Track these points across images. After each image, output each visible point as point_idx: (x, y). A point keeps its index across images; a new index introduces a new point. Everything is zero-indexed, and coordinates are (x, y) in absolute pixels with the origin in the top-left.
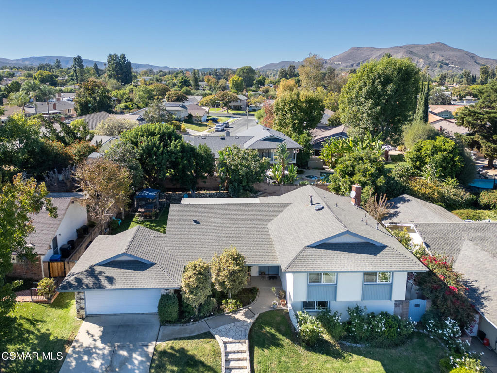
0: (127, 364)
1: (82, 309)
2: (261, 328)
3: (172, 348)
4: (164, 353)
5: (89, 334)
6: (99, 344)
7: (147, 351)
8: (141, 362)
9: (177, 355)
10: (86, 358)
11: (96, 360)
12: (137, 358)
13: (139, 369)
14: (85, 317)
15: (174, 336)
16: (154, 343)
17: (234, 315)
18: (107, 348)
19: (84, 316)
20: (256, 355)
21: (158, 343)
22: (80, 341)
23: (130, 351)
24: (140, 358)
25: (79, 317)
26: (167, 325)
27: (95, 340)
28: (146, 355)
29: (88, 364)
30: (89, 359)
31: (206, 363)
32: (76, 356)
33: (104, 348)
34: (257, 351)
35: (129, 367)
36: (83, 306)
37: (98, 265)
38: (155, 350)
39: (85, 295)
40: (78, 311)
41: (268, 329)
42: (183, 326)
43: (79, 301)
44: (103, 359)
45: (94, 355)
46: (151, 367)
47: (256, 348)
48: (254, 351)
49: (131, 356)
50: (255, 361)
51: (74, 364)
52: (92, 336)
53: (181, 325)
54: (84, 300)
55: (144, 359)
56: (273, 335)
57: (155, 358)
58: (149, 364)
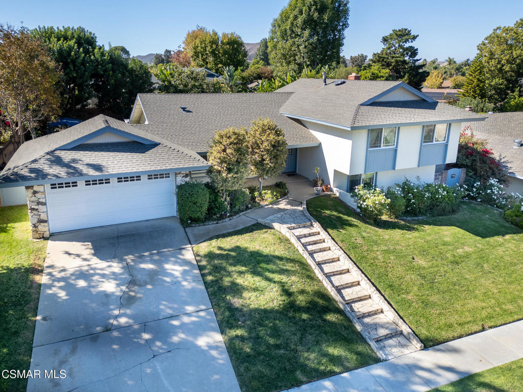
0: (160, 277)
1: (41, 221)
2: (320, 212)
3: (220, 248)
4: (210, 256)
5: (70, 254)
7: (184, 259)
8: (184, 272)
9: (233, 254)
10: (82, 283)
11: (103, 282)
12: (174, 268)
13: (186, 280)
14: (48, 236)
15: (211, 235)
16: (189, 247)
17: (275, 207)
18: (115, 265)
19: (47, 234)
20: (333, 235)
21: (194, 246)
22: (58, 265)
23: (158, 263)
24: (178, 268)
25: (37, 236)
26: (194, 225)
28: (186, 263)
29: (92, 290)
30: (89, 283)
32: (62, 284)
33: (110, 266)
35: (168, 279)
36: (43, 217)
37: (62, 149)
38: (196, 255)
39: (45, 197)
40: (35, 226)
41: (328, 212)
42: (217, 223)
43: (36, 207)
44: (115, 279)
45: (96, 277)
48: (329, 231)
49: (162, 268)
50: (336, 239)
51: (62, 294)
52: (78, 256)
53: (215, 222)
54: (45, 207)
55: (186, 268)
56: (338, 217)
57: (202, 263)
58: (197, 271)
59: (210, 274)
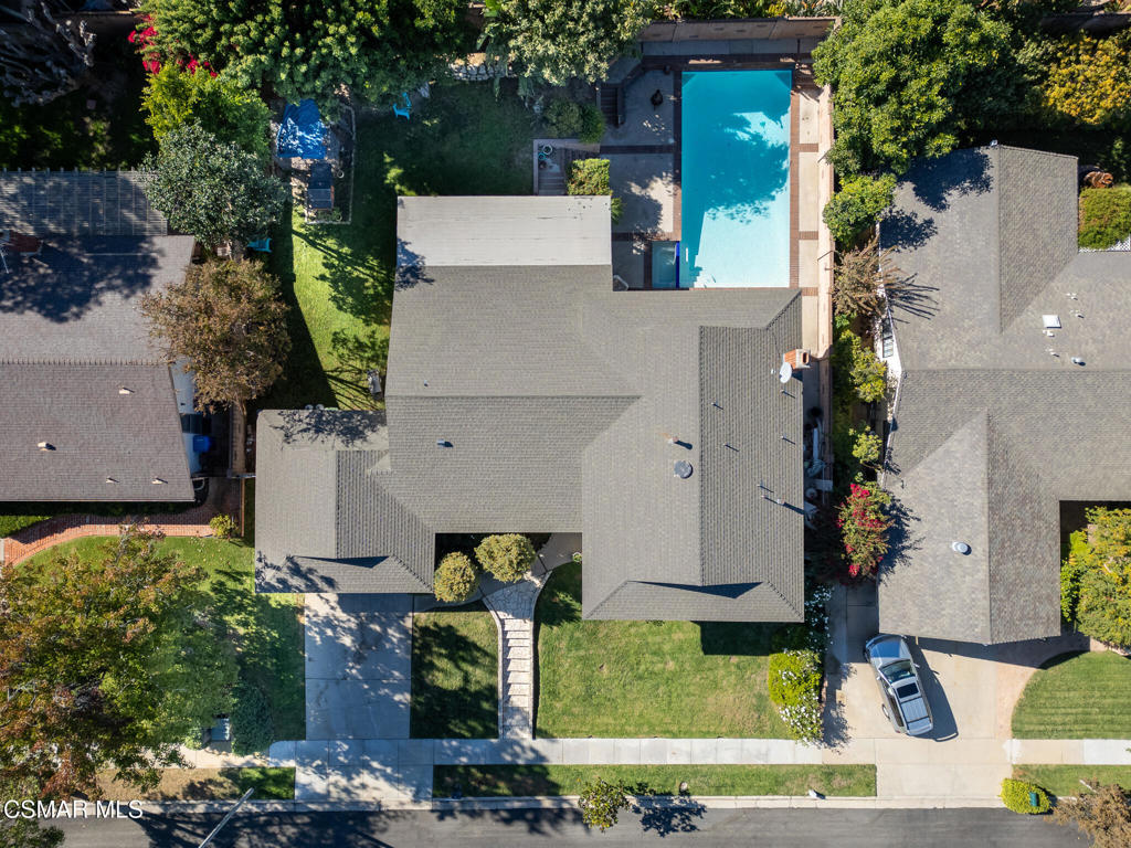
0: (383, 641)
2: (554, 595)
3: (436, 624)
4: (425, 630)
6: (340, 614)
8: (400, 640)
10: (330, 632)
11: (343, 635)
12: (394, 634)
13: (400, 648)
15: (435, 604)
16: (411, 614)
18: (352, 619)
20: (541, 634)
21: (415, 614)
22: (313, 608)
23: (384, 626)
24: (397, 635)
27: (332, 608)
28: (403, 630)
29: (336, 641)
30: (334, 634)
31: (478, 644)
32: (317, 629)
33: (349, 620)
34: (544, 628)
35: (387, 644)
38: (414, 624)
41: (562, 596)
44: (353, 635)
45: (339, 629)
46: (413, 647)
47: (543, 626)
48: (539, 629)
49: (385, 631)
50: (540, 642)
51: (318, 639)
55: (402, 636)
56: (568, 605)
57: (417, 635)
58: (410, 642)
59: (419, 648)
